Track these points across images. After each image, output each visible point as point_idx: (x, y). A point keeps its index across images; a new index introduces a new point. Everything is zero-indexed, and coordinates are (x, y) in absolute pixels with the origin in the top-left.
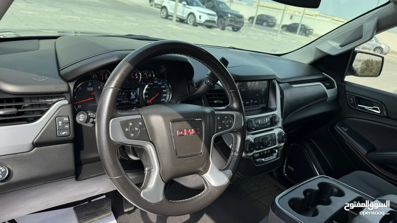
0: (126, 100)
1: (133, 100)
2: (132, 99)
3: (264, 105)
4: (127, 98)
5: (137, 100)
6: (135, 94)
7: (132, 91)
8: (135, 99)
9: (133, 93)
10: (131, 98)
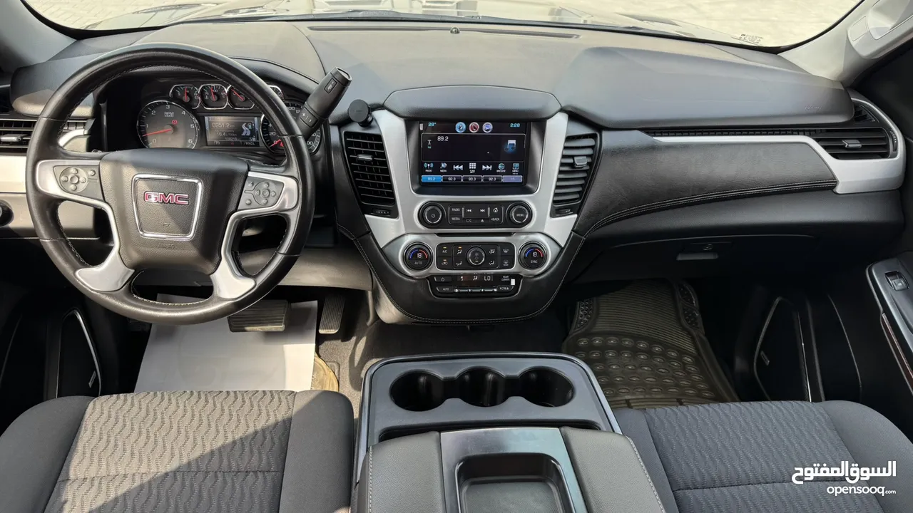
0: (233, 137)
1: (247, 138)
2: (246, 136)
3: (519, 179)
4: (234, 133)
5: (254, 139)
6: (250, 127)
7: (244, 123)
8: (252, 135)
9: (246, 126)
10: (244, 134)
